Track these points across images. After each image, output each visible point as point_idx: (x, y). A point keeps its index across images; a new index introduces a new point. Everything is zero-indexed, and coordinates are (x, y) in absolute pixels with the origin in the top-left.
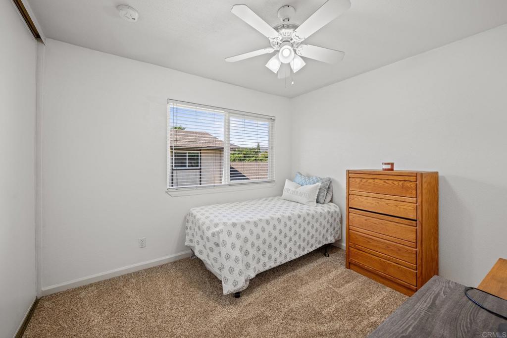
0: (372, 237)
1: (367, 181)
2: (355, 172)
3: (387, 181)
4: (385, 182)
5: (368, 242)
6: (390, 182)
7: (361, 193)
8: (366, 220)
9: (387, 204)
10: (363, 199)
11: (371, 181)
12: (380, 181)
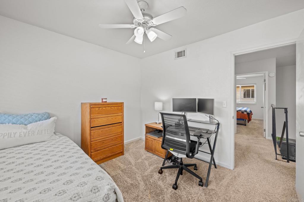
0: (105, 139)
1: (102, 109)
2: (95, 104)
3: (111, 107)
4: (111, 108)
5: (103, 143)
6: (113, 108)
7: (99, 117)
8: (102, 131)
9: (112, 119)
10: (99, 120)
11: (104, 108)
12: (108, 108)
